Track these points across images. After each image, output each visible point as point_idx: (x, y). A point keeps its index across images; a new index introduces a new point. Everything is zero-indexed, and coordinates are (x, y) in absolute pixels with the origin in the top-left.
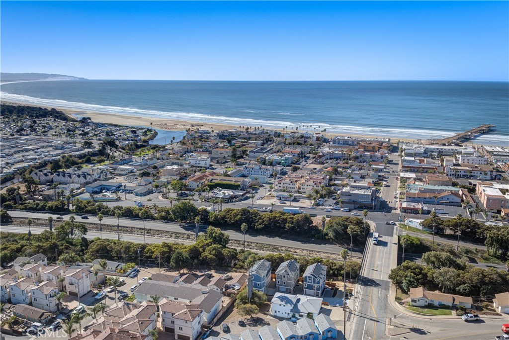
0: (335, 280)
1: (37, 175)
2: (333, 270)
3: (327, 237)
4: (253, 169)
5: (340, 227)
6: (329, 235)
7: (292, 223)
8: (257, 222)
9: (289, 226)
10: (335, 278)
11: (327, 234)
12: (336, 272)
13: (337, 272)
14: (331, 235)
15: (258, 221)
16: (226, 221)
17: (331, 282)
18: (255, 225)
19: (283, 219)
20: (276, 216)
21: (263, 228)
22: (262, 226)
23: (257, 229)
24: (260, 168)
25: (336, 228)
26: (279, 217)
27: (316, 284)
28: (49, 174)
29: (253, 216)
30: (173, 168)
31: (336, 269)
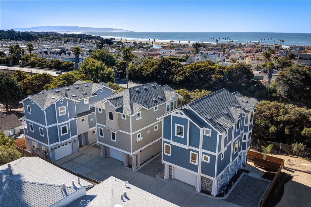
0: (283, 153)
1: (41, 54)
2: (277, 124)
3: (274, 95)
4: (207, 54)
5: (298, 76)
6: (278, 92)
7: (222, 73)
8: (176, 74)
9: (216, 78)
10: (281, 146)
11: (275, 91)
12: (287, 131)
13: (290, 130)
14: (281, 91)
15: (178, 73)
16: (143, 73)
17: (267, 152)
18: (173, 77)
19: (210, 68)
20: (200, 66)
21: (183, 81)
22: (181, 78)
23: (175, 82)
24: (214, 54)
25: (291, 77)
26: (204, 66)
27: (200, 150)
28: (49, 53)
29: (174, 66)
30: (139, 52)
31: (288, 122)
